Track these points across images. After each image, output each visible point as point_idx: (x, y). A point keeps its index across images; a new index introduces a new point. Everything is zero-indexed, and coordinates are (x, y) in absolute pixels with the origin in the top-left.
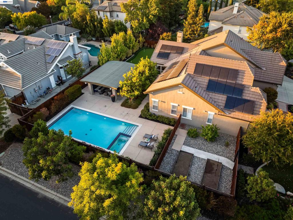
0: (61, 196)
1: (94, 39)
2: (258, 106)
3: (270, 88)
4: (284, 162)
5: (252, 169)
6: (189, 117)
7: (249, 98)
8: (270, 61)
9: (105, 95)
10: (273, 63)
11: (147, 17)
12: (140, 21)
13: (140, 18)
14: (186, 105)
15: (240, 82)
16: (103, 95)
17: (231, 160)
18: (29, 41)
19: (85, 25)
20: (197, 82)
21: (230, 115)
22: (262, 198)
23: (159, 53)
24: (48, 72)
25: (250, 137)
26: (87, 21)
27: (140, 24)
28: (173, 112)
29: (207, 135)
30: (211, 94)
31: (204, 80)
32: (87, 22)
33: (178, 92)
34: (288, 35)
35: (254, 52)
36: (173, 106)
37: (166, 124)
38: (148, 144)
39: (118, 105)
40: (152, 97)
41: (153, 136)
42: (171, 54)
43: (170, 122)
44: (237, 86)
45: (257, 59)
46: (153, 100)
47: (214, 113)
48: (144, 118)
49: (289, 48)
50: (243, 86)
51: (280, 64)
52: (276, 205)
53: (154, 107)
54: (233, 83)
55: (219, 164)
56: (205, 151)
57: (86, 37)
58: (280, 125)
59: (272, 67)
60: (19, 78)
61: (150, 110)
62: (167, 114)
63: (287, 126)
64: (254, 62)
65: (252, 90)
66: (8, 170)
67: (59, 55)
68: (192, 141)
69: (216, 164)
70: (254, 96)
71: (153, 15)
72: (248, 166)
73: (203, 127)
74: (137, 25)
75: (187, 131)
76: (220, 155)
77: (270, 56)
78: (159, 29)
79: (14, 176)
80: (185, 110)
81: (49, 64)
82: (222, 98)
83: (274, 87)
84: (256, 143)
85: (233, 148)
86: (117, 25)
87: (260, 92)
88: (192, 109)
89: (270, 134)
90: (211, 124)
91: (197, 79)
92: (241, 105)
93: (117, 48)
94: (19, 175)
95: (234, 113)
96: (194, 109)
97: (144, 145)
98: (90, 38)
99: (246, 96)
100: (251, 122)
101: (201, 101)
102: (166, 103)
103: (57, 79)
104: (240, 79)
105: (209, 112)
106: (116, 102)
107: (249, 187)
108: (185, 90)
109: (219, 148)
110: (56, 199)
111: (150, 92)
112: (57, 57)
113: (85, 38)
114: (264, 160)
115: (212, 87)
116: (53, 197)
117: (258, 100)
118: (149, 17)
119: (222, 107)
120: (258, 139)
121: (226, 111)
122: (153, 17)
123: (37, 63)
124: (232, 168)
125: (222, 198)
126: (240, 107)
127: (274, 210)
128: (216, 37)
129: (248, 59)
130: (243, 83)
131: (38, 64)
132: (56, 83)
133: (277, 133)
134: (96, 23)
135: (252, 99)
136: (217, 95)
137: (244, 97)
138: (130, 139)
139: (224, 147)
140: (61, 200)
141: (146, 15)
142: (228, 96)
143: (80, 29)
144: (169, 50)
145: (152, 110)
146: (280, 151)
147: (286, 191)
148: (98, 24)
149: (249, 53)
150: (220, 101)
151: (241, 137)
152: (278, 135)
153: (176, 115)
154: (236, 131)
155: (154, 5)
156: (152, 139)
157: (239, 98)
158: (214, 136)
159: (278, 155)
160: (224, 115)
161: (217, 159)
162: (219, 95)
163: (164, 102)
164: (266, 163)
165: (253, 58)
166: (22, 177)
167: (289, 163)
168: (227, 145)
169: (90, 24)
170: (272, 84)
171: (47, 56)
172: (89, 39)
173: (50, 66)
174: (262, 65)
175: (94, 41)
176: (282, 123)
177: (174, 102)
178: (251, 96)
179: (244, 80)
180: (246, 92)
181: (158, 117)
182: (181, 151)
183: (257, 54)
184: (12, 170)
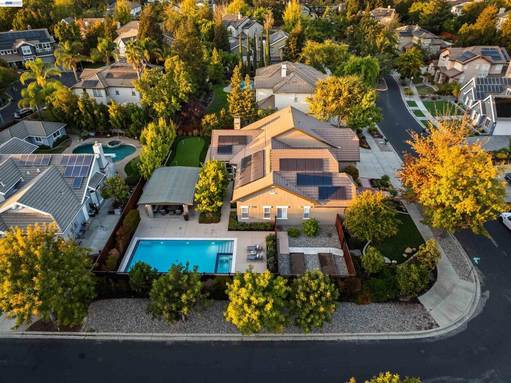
0: (193, 335)
1: (92, 134)
2: (349, 191)
3: (350, 166)
4: (384, 236)
5: (359, 251)
6: (284, 216)
7: (338, 185)
8: (343, 138)
9: (171, 214)
10: (347, 140)
11: (176, 96)
12: (167, 102)
13: (166, 99)
14: (280, 205)
15: (327, 171)
16: (168, 216)
17: (338, 248)
18: (25, 162)
19: (77, 116)
20: (286, 178)
21: (326, 206)
22: (377, 269)
23: (218, 148)
24: (81, 202)
25: (351, 222)
26: (80, 111)
27: (167, 106)
28: (266, 215)
29: (309, 230)
30: (302, 188)
31: (292, 175)
32: (80, 113)
33: (270, 193)
34: (350, 102)
35: (326, 131)
36: (265, 209)
37: (261, 230)
38: (258, 256)
39: (194, 223)
40: (240, 205)
41: (258, 247)
42: (233, 146)
43: (266, 226)
44: (325, 176)
45: (330, 137)
46: (242, 207)
47: (310, 207)
48: (234, 230)
49: (355, 117)
50: (331, 174)
51: (353, 140)
52: (388, 273)
53: (245, 215)
54: (321, 173)
55: (330, 255)
56: (313, 247)
57: (78, 133)
58: (373, 205)
59: (346, 144)
60: (50, 220)
61: (239, 220)
62: (260, 219)
63: (378, 204)
64: (328, 142)
65: (339, 176)
66: (108, 333)
67: (88, 175)
68: (296, 241)
69: (328, 256)
70: (342, 182)
71: (185, 93)
72: (354, 249)
73: (303, 223)
74: (163, 108)
75: (286, 233)
76: (327, 247)
77: (342, 133)
78: (196, 110)
79: (121, 336)
80: (279, 211)
81: (78, 191)
82: (314, 190)
83: (353, 165)
84: (357, 225)
85: (336, 236)
86: (133, 112)
87: (347, 177)
88: (287, 207)
89: (367, 215)
90: (308, 219)
91: (284, 176)
92: (333, 193)
93: (157, 149)
94: (127, 332)
95: (329, 202)
96: (289, 207)
97: (253, 257)
98: (85, 133)
99: (336, 183)
100: (346, 207)
101: (295, 198)
102: (258, 208)
103: (90, 209)
104: (326, 168)
105: (305, 207)
106: (190, 220)
107: (364, 264)
108: (278, 190)
109: (324, 240)
110: (189, 339)
111: (239, 200)
112: (85, 179)
113: (76, 134)
114: (368, 239)
115: (302, 180)
116: (185, 339)
117: (347, 185)
118: (180, 96)
119: (317, 199)
120: (358, 222)
121: (322, 202)
122: (184, 95)
123: (60, 194)
124: (343, 255)
125: (347, 280)
126: (334, 195)
127: (387, 278)
128: (279, 117)
129: (322, 140)
130: (330, 171)
131: (63, 193)
132: (90, 214)
133: (373, 212)
134: (95, 112)
135: (341, 185)
136: (308, 188)
137: (335, 185)
138: (234, 257)
139: (328, 239)
140: (195, 338)
141: (173, 94)
142: (319, 187)
143: (65, 123)
144: (229, 142)
145: (241, 219)
146: (378, 228)
147: (391, 261)
148: (99, 112)
149: (321, 133)
150: (313, 193)
151: (342, 224)
152: (373, 214)
153: (270, 218)
154: (333, 220)
155: (184, 80)
156: (258, 250)
157: (330, 187)
158: (316, 230)
159: (378, 231)
160: (320, 207)
161: (326, 251)
162: (311, 188)
163: (256, 207)
164: (370, 241)
165: (325, 137)
166: (133, 334)
167: (388, 236)
168: (330, 235)
169: (85, 113)
170: (351, 161)
171: (67, 179)
172: (82, 134)
173: (82, 193)
174: (336, 144)
175: (92, 137)
176: (374, 203)
177: (266, 205)
178: (340, 182)
179: (330, 168)
180: (334, 179)
181: (251, 225)
182: (290, 253)
183: (329, 133)
184: (113, 331)
